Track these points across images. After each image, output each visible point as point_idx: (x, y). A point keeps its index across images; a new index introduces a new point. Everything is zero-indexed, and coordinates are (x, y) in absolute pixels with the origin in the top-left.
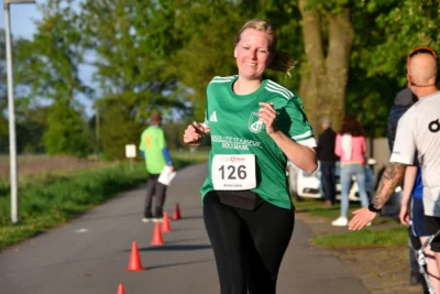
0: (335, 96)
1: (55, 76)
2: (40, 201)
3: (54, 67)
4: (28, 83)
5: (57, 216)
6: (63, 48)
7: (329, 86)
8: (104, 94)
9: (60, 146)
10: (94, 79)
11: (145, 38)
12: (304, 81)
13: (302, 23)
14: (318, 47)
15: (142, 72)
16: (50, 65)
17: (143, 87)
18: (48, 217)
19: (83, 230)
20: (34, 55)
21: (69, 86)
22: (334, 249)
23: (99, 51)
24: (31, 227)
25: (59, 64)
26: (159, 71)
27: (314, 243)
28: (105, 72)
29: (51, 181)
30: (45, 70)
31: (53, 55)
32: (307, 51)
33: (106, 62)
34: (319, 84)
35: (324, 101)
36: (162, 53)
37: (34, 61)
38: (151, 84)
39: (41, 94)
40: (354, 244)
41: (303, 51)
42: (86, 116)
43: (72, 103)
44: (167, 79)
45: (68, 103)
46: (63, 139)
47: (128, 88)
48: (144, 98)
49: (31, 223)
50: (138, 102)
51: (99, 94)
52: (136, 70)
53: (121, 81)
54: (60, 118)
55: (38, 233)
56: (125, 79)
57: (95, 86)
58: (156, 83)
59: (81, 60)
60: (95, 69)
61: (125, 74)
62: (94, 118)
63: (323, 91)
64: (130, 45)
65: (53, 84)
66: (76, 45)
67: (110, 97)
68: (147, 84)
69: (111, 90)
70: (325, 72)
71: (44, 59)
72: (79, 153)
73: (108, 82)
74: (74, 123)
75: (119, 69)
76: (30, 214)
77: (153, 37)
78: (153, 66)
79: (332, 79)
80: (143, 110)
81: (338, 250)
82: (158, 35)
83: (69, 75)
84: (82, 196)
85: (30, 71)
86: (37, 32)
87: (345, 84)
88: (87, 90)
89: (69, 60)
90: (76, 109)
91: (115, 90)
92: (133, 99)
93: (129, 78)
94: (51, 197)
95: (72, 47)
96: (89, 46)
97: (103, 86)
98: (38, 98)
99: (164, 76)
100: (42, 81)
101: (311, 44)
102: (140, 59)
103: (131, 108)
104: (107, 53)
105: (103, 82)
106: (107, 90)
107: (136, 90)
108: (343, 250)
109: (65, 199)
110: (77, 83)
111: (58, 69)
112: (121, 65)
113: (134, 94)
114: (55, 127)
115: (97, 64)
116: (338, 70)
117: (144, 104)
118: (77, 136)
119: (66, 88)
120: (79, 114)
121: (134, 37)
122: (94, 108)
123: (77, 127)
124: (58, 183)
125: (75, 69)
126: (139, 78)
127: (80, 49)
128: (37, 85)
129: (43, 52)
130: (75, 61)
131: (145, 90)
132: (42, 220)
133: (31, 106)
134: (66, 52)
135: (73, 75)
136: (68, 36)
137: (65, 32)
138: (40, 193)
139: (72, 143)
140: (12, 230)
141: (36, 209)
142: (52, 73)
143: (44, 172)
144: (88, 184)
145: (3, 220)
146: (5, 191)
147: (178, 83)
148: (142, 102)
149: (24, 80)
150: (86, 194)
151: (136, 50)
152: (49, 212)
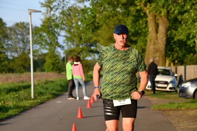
0: (161, 49)
1: (49, 41)
2: (42, 91)
3: (49, 37)
4: (38, 44)
5: (49, 96)
6: (52, 30)
7: (159, 45)
8: (68, 48)
9: (51, 69)
10: (64, 42)
11: (84, 26)
12: (148, 43)
13: (148, 19)
14: (154, 29)
15: (83, 39)
16: (47, 37)
19: (59, 102)
20: (41, 33)
22: (160, 110)
23: (66, 31)
24: (39, 101)
25: (50, 36)
26: (90, 39)
28: (68, 39)
29: (47, 83)
30: (45, 39)
31: (48, 32)
32: (150, 31)
33: (69, 35)
34: (154, 44)
35: (157, 51)
36: (91, 31)
37: (40, 35)
38: (87, 44)
39: (43, 48)
40: (169, 108)
41: (148, 31)
42: (61, 57)
44: (93, 42)
45: (54, 51)
46: (52, 66)
47: (78, 46)
48: (84, 50)
49: (39, 99)
50: (81, 51)
51: (66, 48)
52: (81, 39)
53: (75, 43)
54: (51, 57)
55: (42, 103)
57: (64, 45)
58: (89, 44)
59: (59, 35)
60: (65, 38)
61: (76, 40)
62: (64, 57)
63: (156, 47)
64: (78, 29)
65: (48, 44)
67: (70, 49)
69: (71, 47)
70: (157, 39)
71: (45, 34)
72: (58, 71)
73: (69, 44)
74: (56, 60)
75: (74, 38)
76: (39, 96)
77: (88, 25)
78: (88, 37)
79: (160, 42)
80: (84, 54)
81: (162, 111)
82: (90, 24)
83: (54, 41)
84: (59, 88)
85: (39, 39)
86: (42, 24)
87: (165, 44)
88: (61, 47)
89: (55, 35)
90: (57, 54)
91: (72, 46)
92: (80, 50)
93: (78, 42)
94: (47, 89)
95: (56, 30)
96: (62, 29)
97: (68, 45)
98: (42, 50)
100: (44, 43)
101: (151, 28)
102: (82, 34)
103: (79, 53)
104: (69, 32)
105: (68, 43)
107: (81, 47)
108: (164, 111)
110: (57, 43)
112: (75, 36)
114: (48, 62)
115: (65, 36)
116: (162, 38)
118: (57, 65)
119: (53, 46)
120: (58, 56)
121: (80, 25)
122: (64, 53)
123: (57, 61)
124: (50, 84)
125: (57, 39)
126: (82, 42)
127: (59, 30)
128: (42, 45)
129: (44, 32)
130: (57, 35)
131: (84, 47)
132: (45, 97)
133: (40, 53)
135: (56, 41)
136: (54, 25)
137: (53, 23)
138: (43, 87)
139: (55, 67)
140: (32, 102)
141: (41, 94)
142: (48, 40)
143: (44, 79)
144: (61, 84)
145: (28, 98)
146: (29, 87)
147: (98, 44)
148: (83, 51)
149: (37, 43)
150: (61, 88)
151: (81, 30)
152: (46, 95)
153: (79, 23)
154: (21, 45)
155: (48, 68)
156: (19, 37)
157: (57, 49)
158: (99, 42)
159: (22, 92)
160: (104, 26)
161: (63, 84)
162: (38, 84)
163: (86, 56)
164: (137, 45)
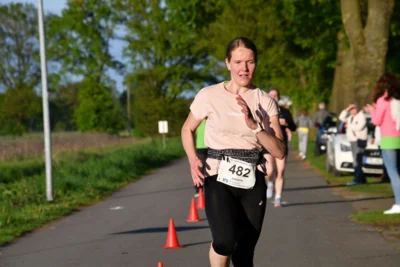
0: (374, 67)
1: (85, 53)
2: (73, 179)
3: (84, 42)
4: (57, 60)
5: (91, 194)
6: (94, 23)
7: (368, 57)
8: (135, 68)
9: (91, 123)
10: (125, 54)
11: (175, 11)
12: (341, 53)
14: (356, 16)
15: (173, 45)
16: (80, 41)
17: (174, 62)
18: (83, 194)
19: (118, 208)
20: (64, 30)
21: (99, 62)
22: (376, 225)
23: (130, 25)
24: (66, 205)
25: (89, 40)
26: (190, 45)
27: (355, 220)
28: (135, 46)
29: (83, 158)
30: (75, 46)
31: (84, 30)
32: (344, 21)
33: (136, 37)
34: (357, 55)
35: (362, 72)
36: (194, 26)
37: (63, 37)
38: (183, 58)
39: (71, 70)
41: (340, 22)
42: (117, 92)
43: (102, 79)
44: (198, 53)
45: (98, 79)
46: (94, 116)
47: (159, 63)
48: (175, 73)
49: (66, 201)
50: (169, 76)
51: (130, 69)
52: (167, 44)
53: (151, 55)
54: (91, 94)
55: (73, 211)
56: (155, 55)
57: (126, 61)
58: (187, 57)
59: (111, 35)
60: (126, 44)
61: (156, 48)
62: (125, 94)
63: (361, 62)
64: (160, 18)
66: (107, 20)
67: (141, 72)
68: (179, 58)
69: (141, 66)
70: (363, 43)
71: (75, 35)
72: (110, 130)
73: (139, 57)
74: (105, 100)
75: (150, 43)
76: (65, 192)
77: (184, 10)
78: (184, 39)
79: (371, 49)
80: (175, 84)
81: (381, 226)
82: (190, 7)
83: (100, 50)
84: (115, 172)
85: (60, 47)
86: (67, 7)
87: (384, 54)
88: (118, 66)
89: (99, 35)
90: (107, 85)
91: (145, 65)
92: (164, 74)
93: (160, 52)
94: (84, 174)
95: (103, 22)
96: (122, 20)
97: (133, 62)
98: (69, 74)
99: (195, 49)
100: (71, 57)
101: (349, 14)
102: (170, 33)
103: (163, 82)
104: (138, 27)
105: (134, 57)
106: (138, 64)
107: (167, 65)
108: (386, 226)
109: (98, 177)
110: (107, 58)
111: (88, 46)
112: (152, 39)
113: (165, 69)
114: (85, 105)
115: (128, 39)
116: (377, 40)
117: (177, 80)
118: (107, 113)
119: (97, 64)
120: (109, 90)
121: (165, 10)
122: (124, 83)
123: (107, 104)
124: (92, 162)
125: (105, 44)
126: (170, 52)
127: (110, 23)
128: (68, 61)
129: (73, 28)
130: (104, 35)
131: (177, 64)
132: (77, 197)
133: (62, 83)
134: (96, 27)
135: (104, 51)
136: (98, 11)
137: (96, 7)
138: (74, 171)
139: (103, 119)
140: (47, 208)
141: (69, 187)
142: (82, 48)
143: (76, 149)
144: (122, 162)
145: (38, 198)
146: (40, 170)
147: (210, 57)
148: (173, 77)
149: (55, 56)
150: (119, 172)
151: (167, 23)
152: (83, 190)
153: (163, 5)
154: (14, 62)
155: (86, 120)
156: (9, 41)
157: (106, 73)
158: (213, 51)
159: (23, 184)
160: (227, 12)
161: (125, 161)
162: (62, 163)
163: (181, 90)
164: (312, 58)
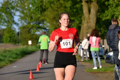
1: (7, 19)
2: (2, 58)
6: (9, 11)
7: (91, 23)
8: (22, 25)
11: (34, 8)
14: (87, 11)
15: (34, 18)
16: (5, 16)
18: (4, 62)
19: (15, 67)
23: (20, 12)
26: (39, 18)
28: (22, 18)
29: (5, 51)
31: (6, 13)
33: (22, 15)
36: (40, 13)
38: (36, 22)
39: (2, 25)
40: (98, 71)
41: (83, 12)
42: (16, 32)
45: (11, 28)
46: (9, 39)
47: (29, 23)
48: (34, 26)
50: (32, 27)
51: (20, 25)
52: (32, 18)
53: (27, 21)
54: (8, 32)
57: (19, 22)
58: (38, 22)
59: (15, 15)
61: (28, 19)
62: (19, 32)
63: (89, 25)
64: (30, 10)
65: (6, 22)
67: (24, 26)
71: (3, 14)
72: (14, 43)
73: (23, 21)
74: (12, 34)
75: (26, 17)
77: (37, 8)
78: (37, 16)
79: (92, 21)
80: (34, 30)
82: (39, 7)
83: (11, 19)
84: (14, 56)
86: (1, 6)
88: (17, 24)
89: (11, 14)
90: (13, 29)
91: (25, 24)
94: (5, 56)
95: (12, 11)
96: (17, 10)
97: (21, 23)
99: (40, 20)
100: (3, 21)
101: (85, 10)
102: (33, 15)
103: (30, 29)
104: (23, 12)
105: (21, 21)
107: (32, 24)
108: (95, 73)
109: (9, 57)
110: (13, 21)
111: (8, 17)
114: (6, 35)
115: (20, 16)
117: (34, 28)
118: (13, 38)
119: (10, 23)
120: (14, 31)
121: (31, 8)
122: (19, 29)
124: (8, 53)
125: (13, 17)
126: (33, 20)
127: (14, 11)
128: (1, 22)
129: (3, 12)
131: (34, 24)
136: (11, 7)
138: (2, 55)
139: (12, 40)
143: (3, 48)
147: (45, 22)
150: (16, 56)
151: (32, 12)
153: (31, 6)
155: (7, 40)
157: (13, 26)
158: (46, 20)
160: (50, 9)
161: (18, 52)
163: (36, 32)
164: (74, 23)
